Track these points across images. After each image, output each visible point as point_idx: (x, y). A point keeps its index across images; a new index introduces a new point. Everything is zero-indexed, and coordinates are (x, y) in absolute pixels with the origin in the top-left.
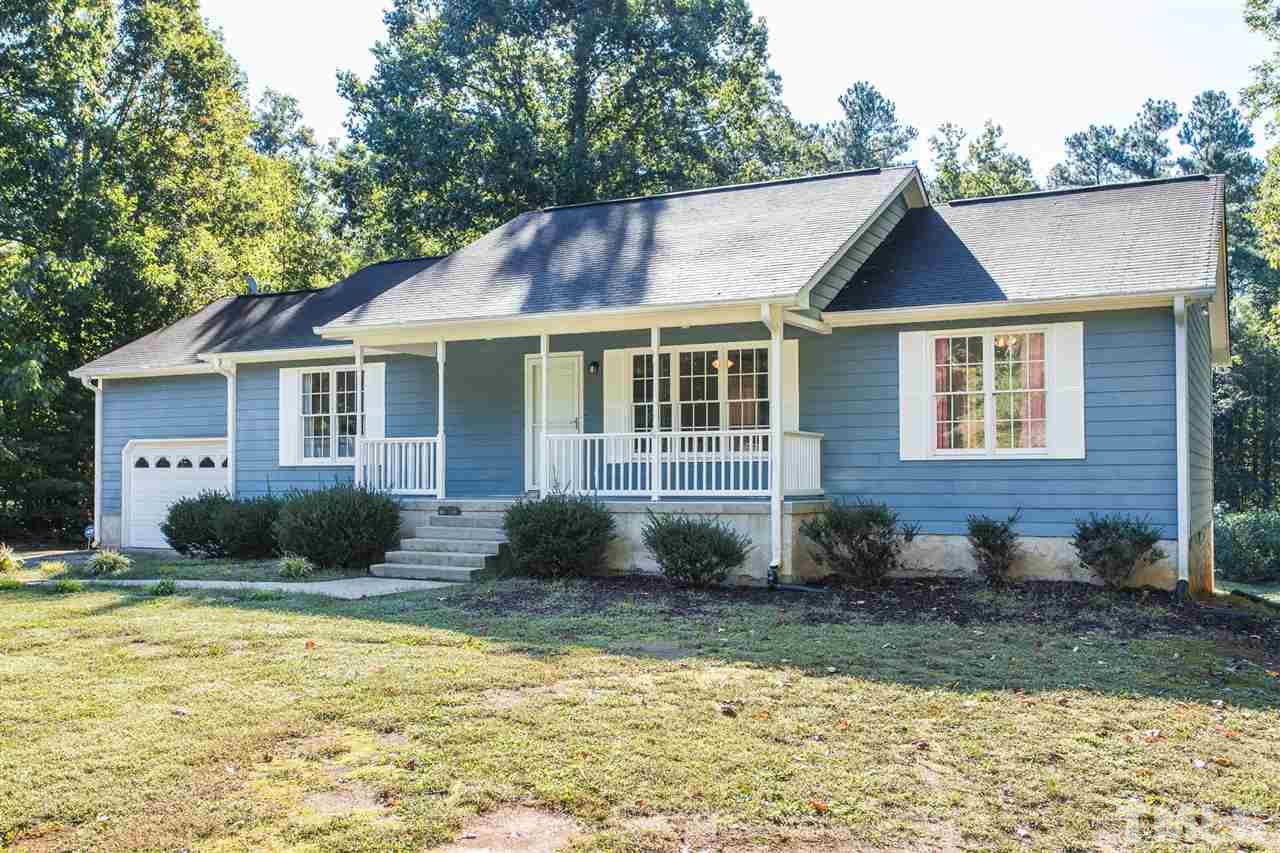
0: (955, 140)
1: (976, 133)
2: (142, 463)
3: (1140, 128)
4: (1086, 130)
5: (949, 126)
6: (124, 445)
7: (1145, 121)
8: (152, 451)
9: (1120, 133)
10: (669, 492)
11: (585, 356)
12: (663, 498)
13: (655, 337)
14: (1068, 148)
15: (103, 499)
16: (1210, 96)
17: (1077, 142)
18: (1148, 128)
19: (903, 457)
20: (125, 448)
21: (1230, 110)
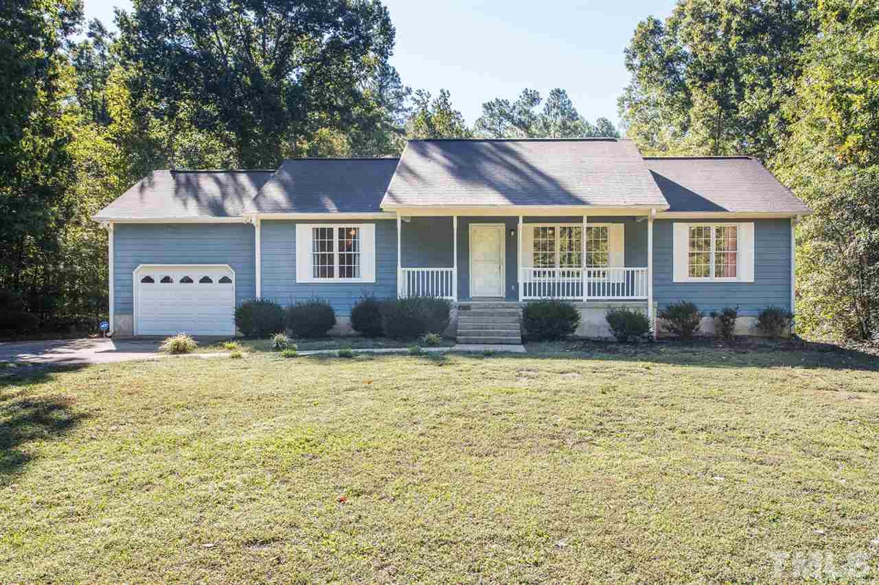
0: (426, 99)
1: (436, 95)
2: (148, 280)
3: (521, 104)
4: (494, 101)
5: (420, 91)
6: (135, 268)
7: (524, 100)
8: (157, 272)
9: (511, 105)
10: (592, 298)
11: (506, 226)
12: (588, 300)
13: (585, 219)
14: (484, 109)
15: (115, 303)
16: (558, 91)
17: (488, 107)
18: (525, 104)
19: (675, 280)
20: (136, 270)
21: (567, 99)
